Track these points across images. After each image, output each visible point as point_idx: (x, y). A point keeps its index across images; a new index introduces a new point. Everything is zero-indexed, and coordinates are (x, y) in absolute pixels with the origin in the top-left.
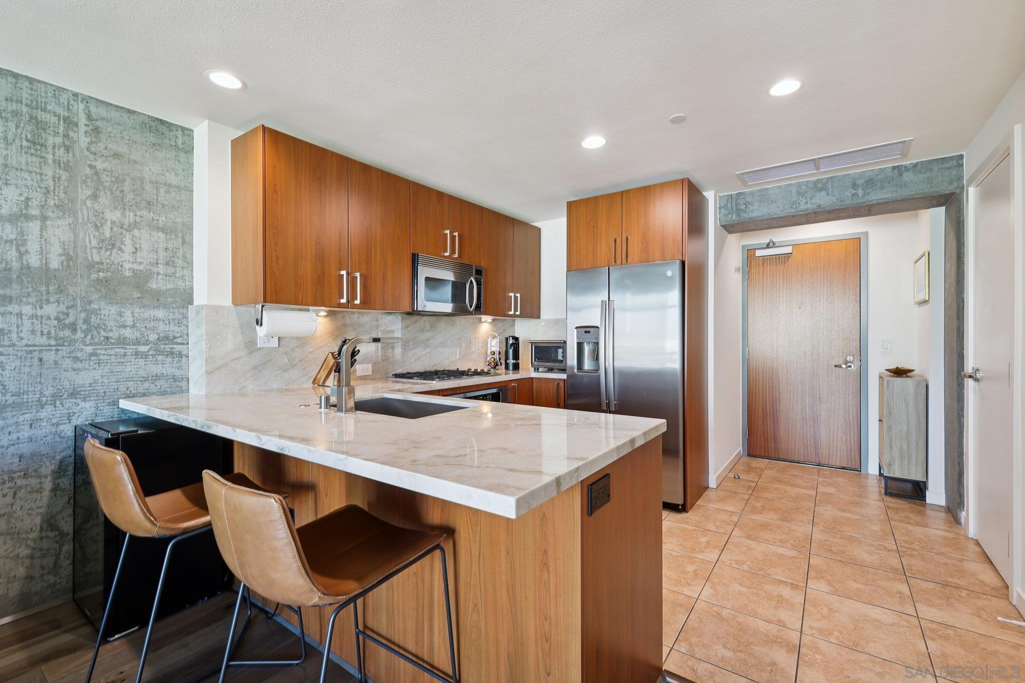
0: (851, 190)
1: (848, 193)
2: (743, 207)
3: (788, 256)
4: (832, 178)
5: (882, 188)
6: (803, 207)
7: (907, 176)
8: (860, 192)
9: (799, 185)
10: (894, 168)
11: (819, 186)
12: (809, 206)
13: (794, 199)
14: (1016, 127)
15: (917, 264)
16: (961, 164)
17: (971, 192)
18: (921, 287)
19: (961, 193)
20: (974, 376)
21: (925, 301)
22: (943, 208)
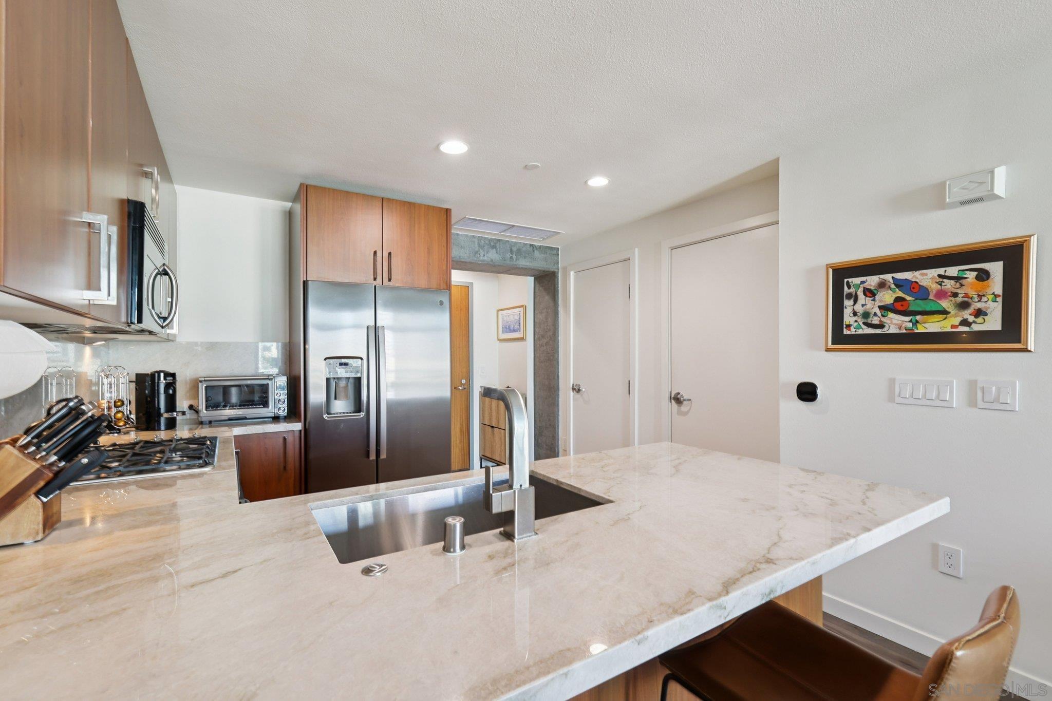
0: (509, 254)
4: (499, 240)
5: (525, 257)
6: (481, 258)
8: (514, 257)
9: (480, 238)
10: (531, 245)
11: (492, 244)
12: (485, 258)
13: (477, 248)
14: (636, 249)
15: (500, 313)
16: (558, 255)
17: (572, 273)
18: (508, 329)
19: (558, 272)
20: (577, 390)
21: (522, 339)
22: (532, 278)
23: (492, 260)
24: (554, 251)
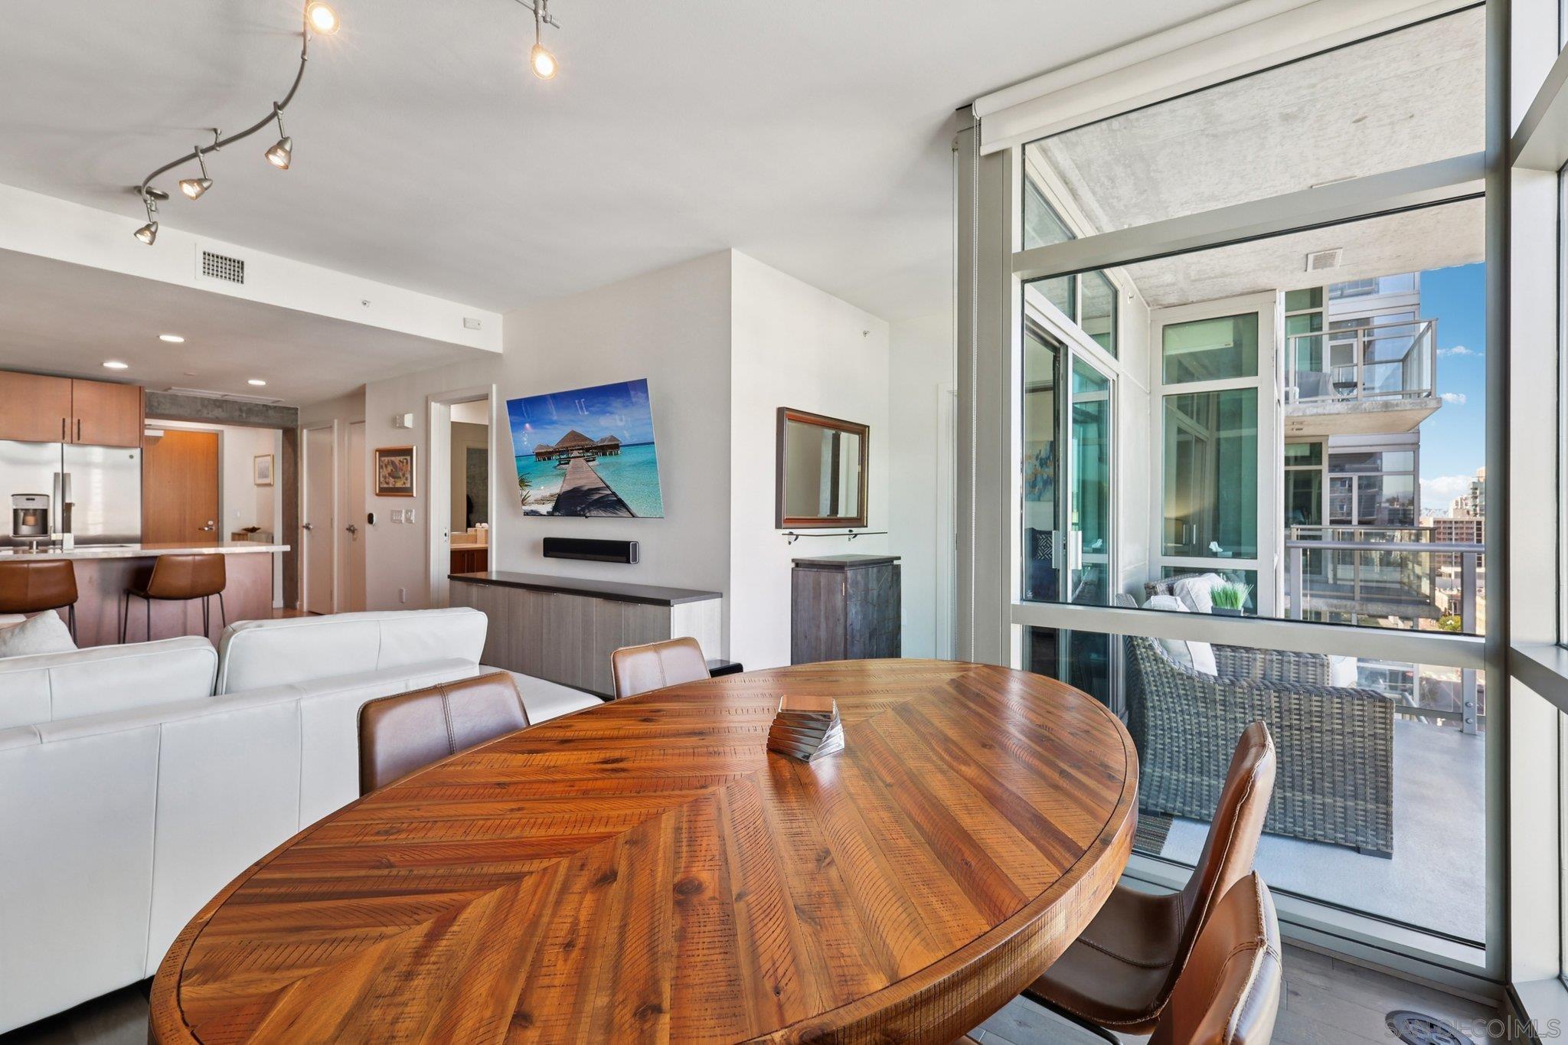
1: (237, 413)
2: (156, 404)
3: (157, 439)
4: (226, 401)
5: (257, 416)
6: (205, 415)
7: (271, 413)
8: (244, 415)
10: (264, 405)
11: (218, 404)
12: (210, 416)
13: (200, 408)
14: (336, 421)
15: (258, 460)
16: (297, 414)
17: (305, 431)
18: (263, 475)
19: (297, 428)
20: (307, 527)
21: (269, 485)
22: (281, 431)
23: (217, 418)
24: (295, 411)
